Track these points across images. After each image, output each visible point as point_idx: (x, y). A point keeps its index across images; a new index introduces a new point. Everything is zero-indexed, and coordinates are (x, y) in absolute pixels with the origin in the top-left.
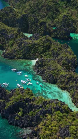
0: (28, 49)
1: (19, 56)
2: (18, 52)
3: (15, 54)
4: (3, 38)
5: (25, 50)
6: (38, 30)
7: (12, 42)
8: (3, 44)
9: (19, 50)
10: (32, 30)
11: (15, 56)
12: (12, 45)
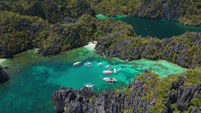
0: (76, 33)
1: (66, 46)
2: (63, 41)
3: (60, 46)
4: (28, 31)
5: (72, 35)
6: (61, 16)
7: (44, 33)
8: (30, 40)
9: (63, 38)
10: (51, 20)
11: (60, 48)
12: (46, 37)
